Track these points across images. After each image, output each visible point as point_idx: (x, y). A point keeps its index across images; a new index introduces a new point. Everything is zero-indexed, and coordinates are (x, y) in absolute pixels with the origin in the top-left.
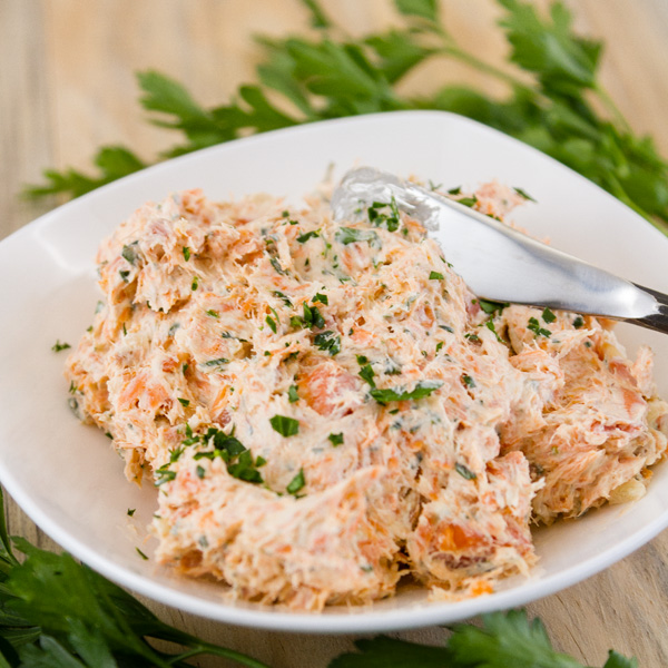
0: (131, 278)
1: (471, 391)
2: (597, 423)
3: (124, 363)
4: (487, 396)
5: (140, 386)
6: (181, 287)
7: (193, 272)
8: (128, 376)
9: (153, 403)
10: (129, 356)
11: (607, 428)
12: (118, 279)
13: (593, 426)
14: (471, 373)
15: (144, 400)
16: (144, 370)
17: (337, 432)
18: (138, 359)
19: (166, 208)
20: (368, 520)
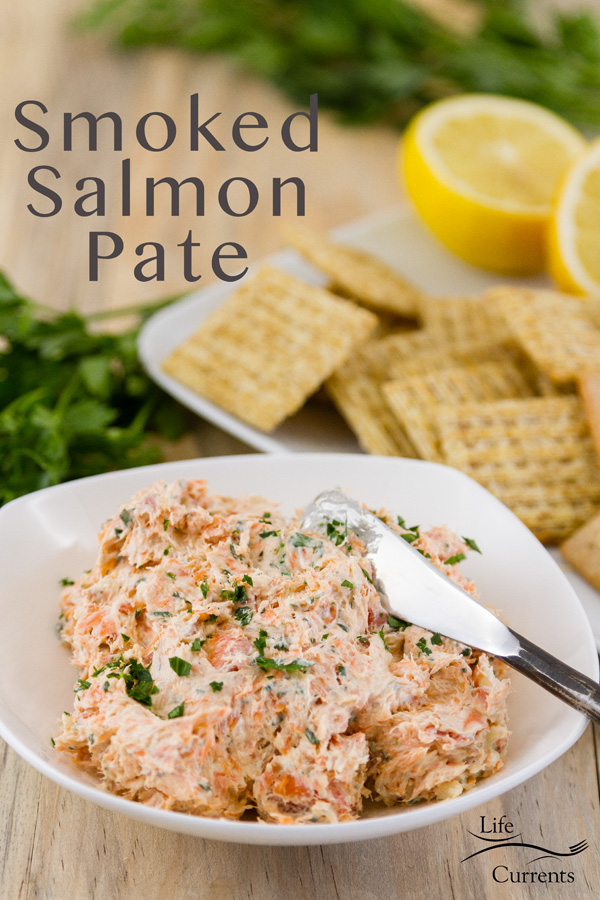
0: (122, 536)
1: (340, 677)
2: (431, 726)
3: (93, 599)
4: (352, 685)
5: (98, 619)
6: (156, 551)
7: (167, 541)
8: (92, 609)
9: (102, 633)
10: (99, 595)
11: (439, 732)
12: (113, 534)
13: (428, 727)
14: (346, 665)
15: (97, 630)
16: (106, 608)
17: (218, 681)
18: (106, 599)
19: (170, 488)
20: (229, 757)
